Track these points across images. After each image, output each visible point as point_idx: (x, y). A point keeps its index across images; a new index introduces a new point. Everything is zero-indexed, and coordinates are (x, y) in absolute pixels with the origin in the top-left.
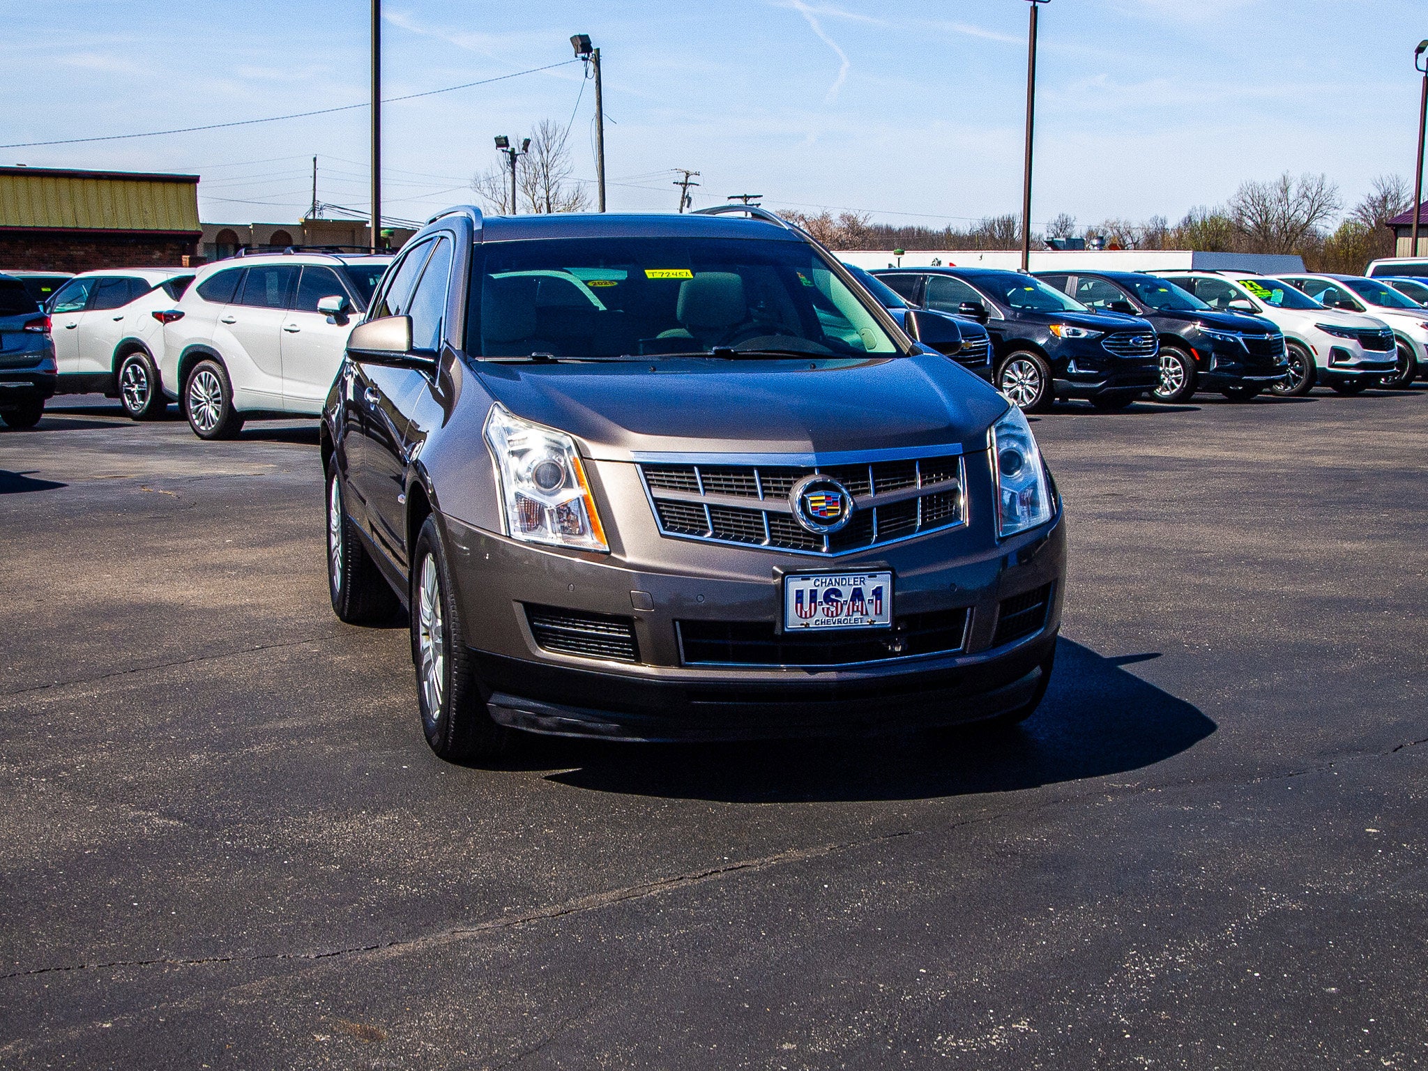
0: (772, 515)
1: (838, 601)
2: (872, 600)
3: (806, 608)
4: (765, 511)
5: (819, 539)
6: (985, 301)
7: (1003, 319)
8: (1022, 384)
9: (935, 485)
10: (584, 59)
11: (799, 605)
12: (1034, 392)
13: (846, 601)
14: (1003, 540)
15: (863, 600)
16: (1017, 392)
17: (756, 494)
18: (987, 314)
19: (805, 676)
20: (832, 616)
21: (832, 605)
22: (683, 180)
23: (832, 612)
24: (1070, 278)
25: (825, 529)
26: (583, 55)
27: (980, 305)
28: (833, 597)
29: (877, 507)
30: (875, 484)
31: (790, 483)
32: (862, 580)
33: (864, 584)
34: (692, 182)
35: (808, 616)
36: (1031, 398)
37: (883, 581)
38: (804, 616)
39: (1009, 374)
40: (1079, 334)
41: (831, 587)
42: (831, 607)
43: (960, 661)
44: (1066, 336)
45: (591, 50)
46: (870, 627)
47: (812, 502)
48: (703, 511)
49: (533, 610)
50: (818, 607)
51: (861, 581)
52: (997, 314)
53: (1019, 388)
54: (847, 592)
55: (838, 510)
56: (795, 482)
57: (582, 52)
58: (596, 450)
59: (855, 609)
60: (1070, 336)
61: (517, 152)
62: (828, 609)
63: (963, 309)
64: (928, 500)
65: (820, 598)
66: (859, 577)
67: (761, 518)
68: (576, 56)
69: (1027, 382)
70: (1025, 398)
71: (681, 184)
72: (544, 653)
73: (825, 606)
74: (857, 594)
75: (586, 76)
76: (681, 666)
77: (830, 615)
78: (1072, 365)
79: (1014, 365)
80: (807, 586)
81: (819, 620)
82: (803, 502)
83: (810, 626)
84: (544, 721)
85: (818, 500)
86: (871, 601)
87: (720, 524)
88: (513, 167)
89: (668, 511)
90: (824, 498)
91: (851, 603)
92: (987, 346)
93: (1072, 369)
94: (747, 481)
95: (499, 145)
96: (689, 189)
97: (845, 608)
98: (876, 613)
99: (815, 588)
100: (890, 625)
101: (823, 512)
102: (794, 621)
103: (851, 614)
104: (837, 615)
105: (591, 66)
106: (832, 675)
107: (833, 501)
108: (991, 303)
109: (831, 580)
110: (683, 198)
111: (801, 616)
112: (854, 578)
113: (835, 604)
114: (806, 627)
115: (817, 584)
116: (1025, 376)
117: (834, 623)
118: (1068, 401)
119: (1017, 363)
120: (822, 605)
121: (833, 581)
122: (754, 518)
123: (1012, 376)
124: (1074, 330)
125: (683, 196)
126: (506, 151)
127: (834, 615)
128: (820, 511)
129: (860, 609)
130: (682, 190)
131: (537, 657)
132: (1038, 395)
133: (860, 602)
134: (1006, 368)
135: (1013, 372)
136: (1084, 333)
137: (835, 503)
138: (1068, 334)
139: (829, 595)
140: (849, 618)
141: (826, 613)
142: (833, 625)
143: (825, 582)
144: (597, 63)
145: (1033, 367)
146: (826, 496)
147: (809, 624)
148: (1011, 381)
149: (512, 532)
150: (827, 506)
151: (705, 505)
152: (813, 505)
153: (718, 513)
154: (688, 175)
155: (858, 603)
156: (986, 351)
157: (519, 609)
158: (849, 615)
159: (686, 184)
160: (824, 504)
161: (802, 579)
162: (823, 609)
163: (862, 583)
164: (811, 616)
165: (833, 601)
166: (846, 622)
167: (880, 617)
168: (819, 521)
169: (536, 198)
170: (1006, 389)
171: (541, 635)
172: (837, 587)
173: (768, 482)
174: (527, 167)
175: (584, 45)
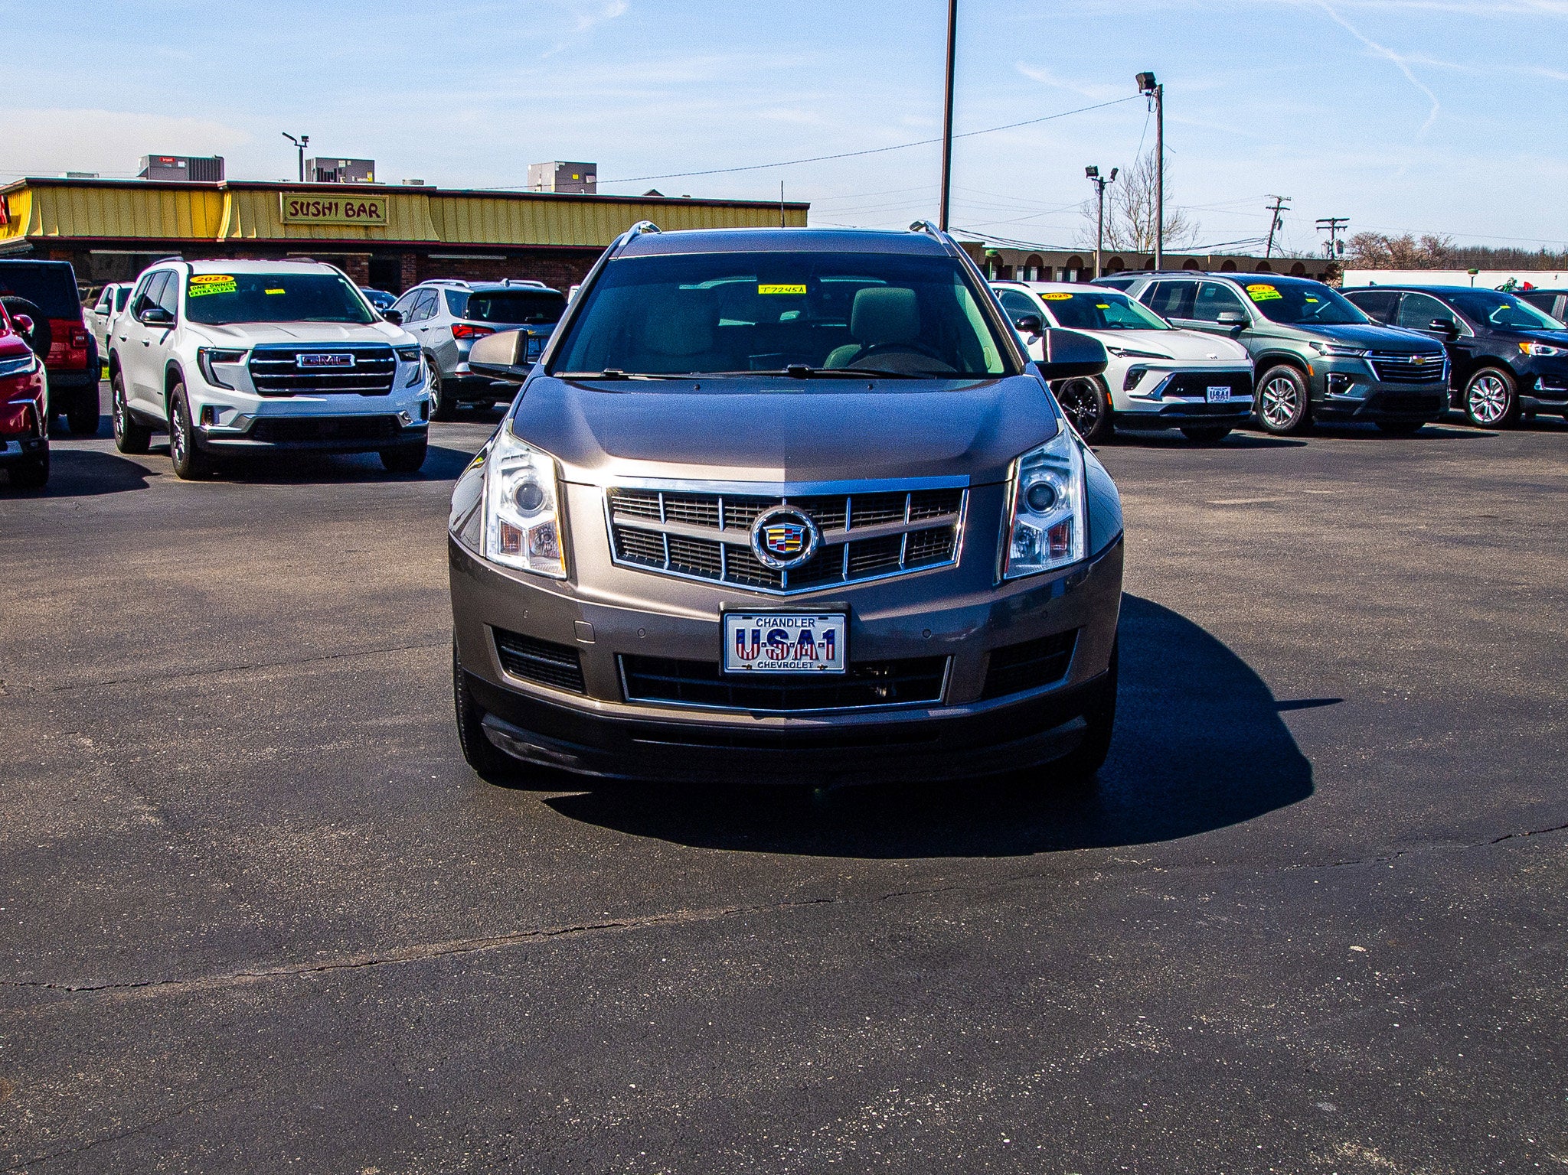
0: (730, 548)
1: (784, 643)
2: (823, 644)
3: (748, 648)
4: (723, 542)
5: (777, 574)
6: (1456, 318)
7: (1473, 336)
8: (1489, 400)
9: (928, 521)
10: (1147, 94)
11: (740, 645)
12: (1500, 407)
13: (794, 644)
14: (1005, 582)
15: (812, 643)
16: (1484, 408)
17: (717, 524)
18: (1458, 331)
19: (749, 720)
20: (777, 659)
21: (777, 647)
22: (1275, 204)
23: (777, 655)
24: (1558, 297)
25: (781, 564)
26: (1147, 91)
27: (1452, 323)
28: (778, 638)
29: (851, 544)
30: (852, 517)
31: (755, 513)
32: (812, 621)
33: (814, 626)
34: (1284, 207)
35: (750, 657)
36: (1496, 414)
37: (837, 624)
38: (745, 657)
39: (1476, 389)
40: (1549, 352)
41: (776, 628)
42: (776, 649)
43: (933, 713)
44: (1535, 354)
45: (1155, 86)
46: (821, 672)
47: (771, 535)
48: (662, 540)
49: (501, 635)
50: (761, 648)
51: (809, 623)
52: (1467, 331)
53: (1486, 404)
54: (794, 635)
55: (799, 545)
56: (760, 512)
57: (1146, 88)
58: (571, 472)
59: (804, 653)
60: (1540, 354)
61: (1105, 181)
62: (773, 651)
63: (1434, 325)
64: (916, 537)
65: (764, 639)
66: (808, 618)
67: (719, 550)
68: (1140, 92)
69: (1494, 398)
70: (1491, 413)
71: (1273, 208)
72: (510, 678)
73: (770, 648)
74: (806, 637)
75: (1149, 110)
76: (624, 702)
77: (775, 657)
78: (1539, 382)
79: (1482, 381)
80: (749, 625)
81: (762, 662)
82: (762, 535)
83: (753, 668)
84: (519, 746)
85: (777, 533)
86: (821, 645)
87: (677, 554)
88: (1101, 194)
89: (628, 539)
90: (783, 531)
91: (799, 646)
92: (1442, 362)
93: (1539, 387)
94: (711, 509)
95: (1089, 175)
96: (1281, 213)
97: (792, 651)
98: (828, 658)
99: (759, 628)
100: (844, 672)
101: (780, 547)
102: (735, 664)
103: (799, 658)
104: (783, 658)
105: (1154, 101)
106: (781, 721)
107: (794, 536)
108: (1463, 321)
109: (775, 620)
110: (1274, 221)
111: (742, 658)
112: (802, 620)
113: (780, 646)
114: (747, 669)
115: (760, 624)
116: (1492, 392)
117: (780, 667)
118: (1535, 417)
119: (1485, 379)
120: (765, 646)
121: (778, 621)
122: (712, 549)
123: (1479, 392)
124: (1543, 348)
125: (1275, 219)
126: (1096, 180)
127: (780, 657)
128: (778, 545)
129: (809, 653)
130: (1274, 214)
131: (502, 682)
132: (1503, 411)
133: (809, 645)
134: (1473, 384)
135: (1480, 388)
136: (1554, 351)
137: (796, 537)
138: (1537, 352)
139: (774, 636)
140: (796, 662)
141: (770, 655)
142: (778, 668)
143: (769, 622)
144: (1160, 98)
145: (1500, 384)
146: (786, 530)
147: (751, 666)
148: (1478, 396)
149: (488, 554)
150: (786, 540)
151: (664, 535)
152: (771, 538)
153: (676, 543)
154: (1280, 200)
155: (807, 646)
156: (1442, 367)
157: (489, 631)
158: (796, 659)
159: (1278, 208)
160: (783, 538)
161: (744, 618)
162: (767, 650)
163: (811, 625)
164: (753, 658)
165: (778, 642)
166: (793, 666)
167: (832, 662)
168: (779, 556)
169: (1138, 222)
170: (1473, 404)
171: (508, 660)
172: (782, 628)
173: (732, 511)
174: (1131, 194)
175: (1148, 81)
